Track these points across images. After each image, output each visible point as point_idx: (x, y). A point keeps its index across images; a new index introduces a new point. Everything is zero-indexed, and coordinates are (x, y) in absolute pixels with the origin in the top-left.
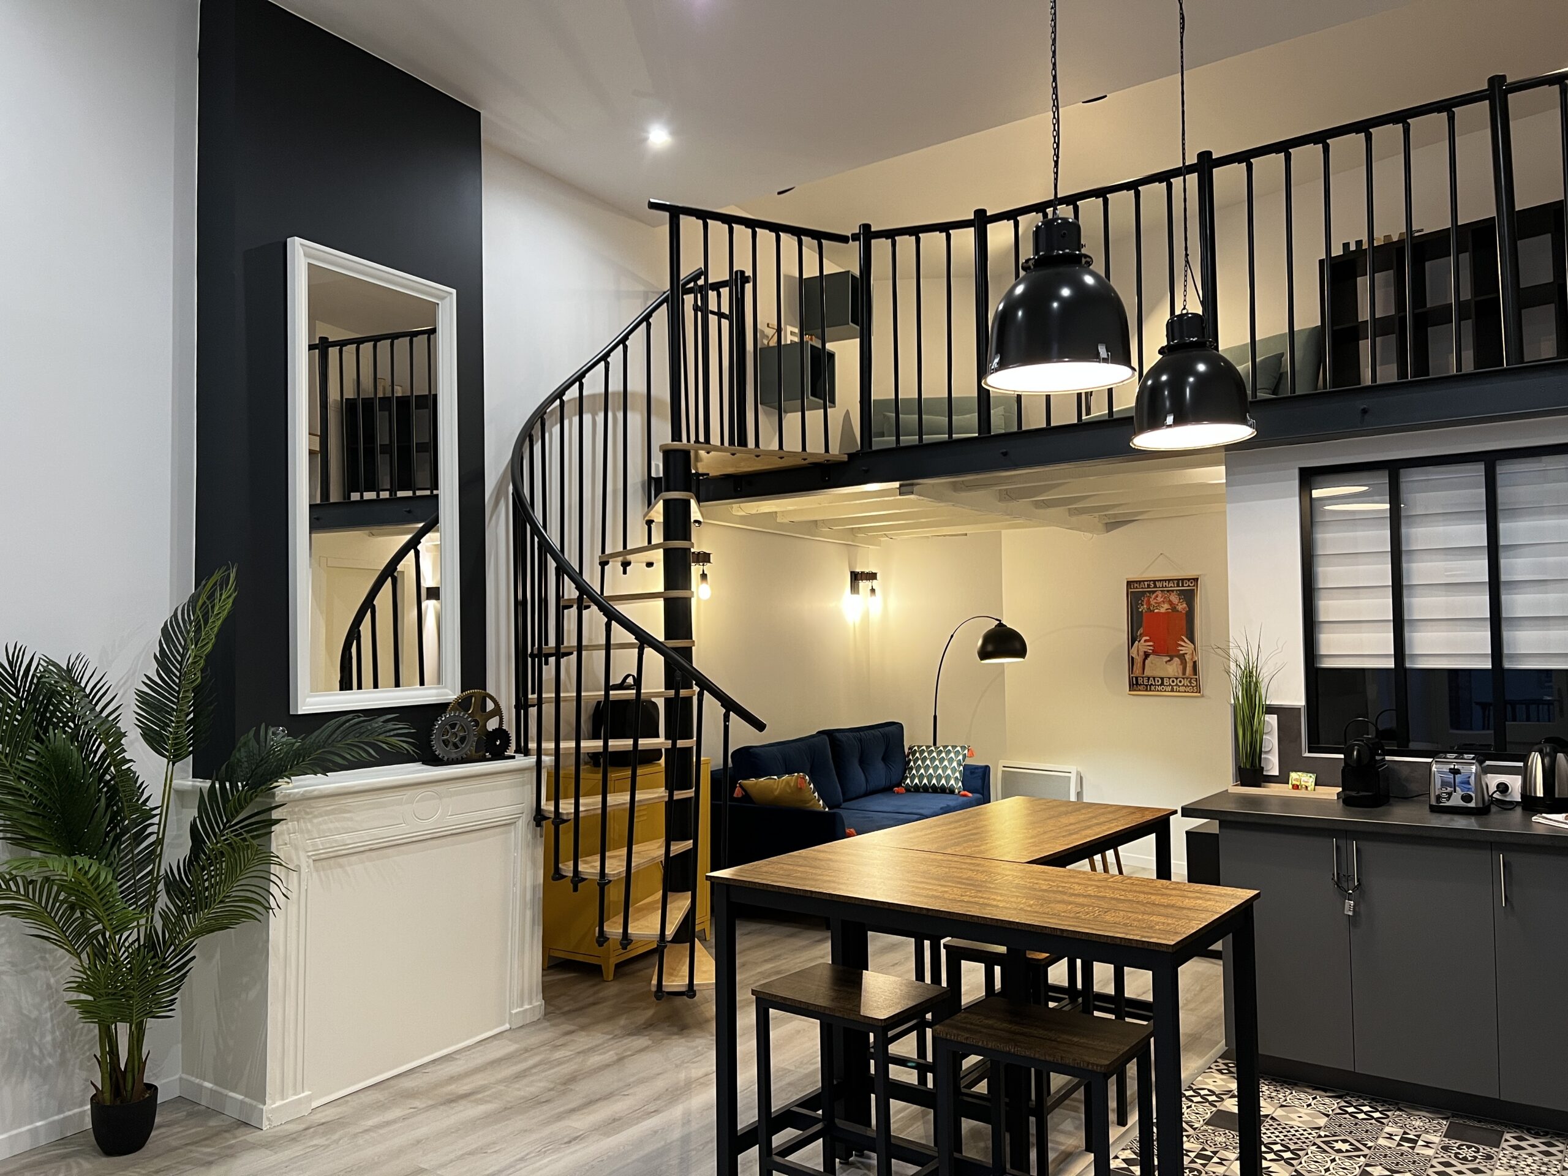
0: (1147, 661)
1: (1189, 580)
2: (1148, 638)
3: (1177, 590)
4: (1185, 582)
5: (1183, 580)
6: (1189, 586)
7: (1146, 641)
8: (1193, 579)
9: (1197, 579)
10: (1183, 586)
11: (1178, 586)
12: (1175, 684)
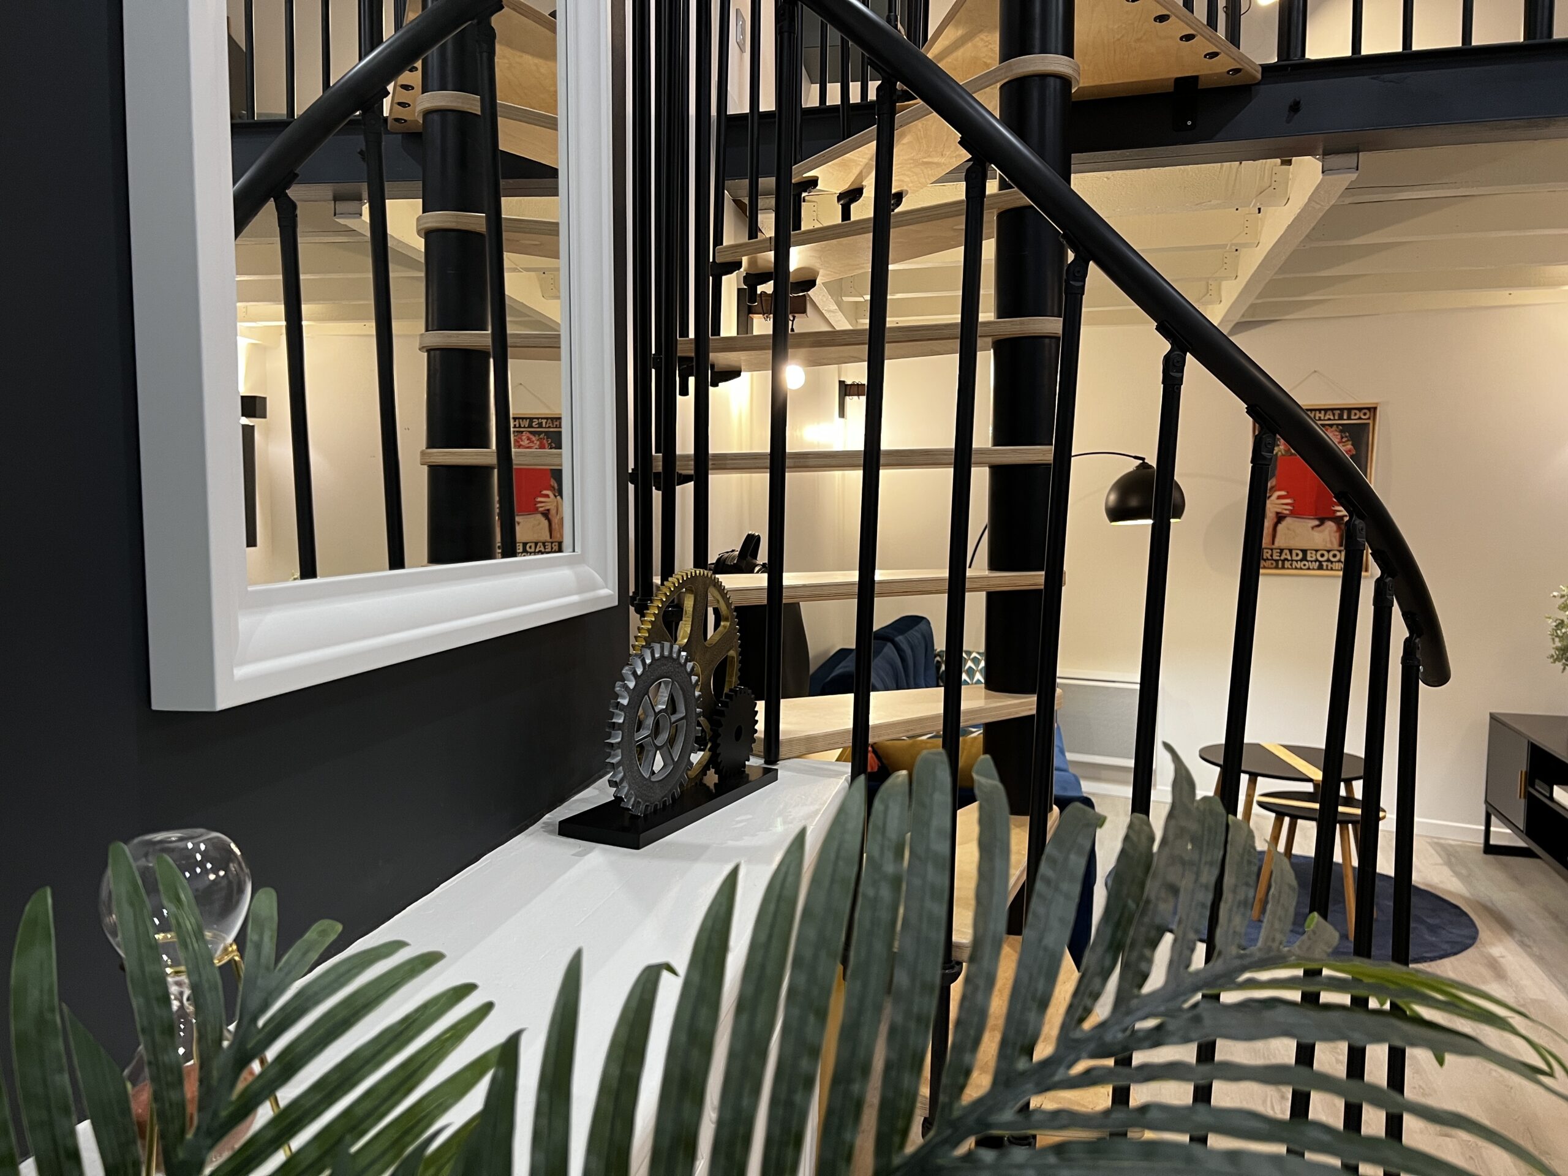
0: (1280, 527)
1: (1360, 409)
2: (1283, 493)
3: (1338, 425)
4: (1353, 412)
5: (1349, 410)
6: (1360, 418)
7: (1279, 497)
8: (1369, 409)
9: (1375, 409)
10: (1349, 418)
11: (1341, 418)
12: (1325, 558)
